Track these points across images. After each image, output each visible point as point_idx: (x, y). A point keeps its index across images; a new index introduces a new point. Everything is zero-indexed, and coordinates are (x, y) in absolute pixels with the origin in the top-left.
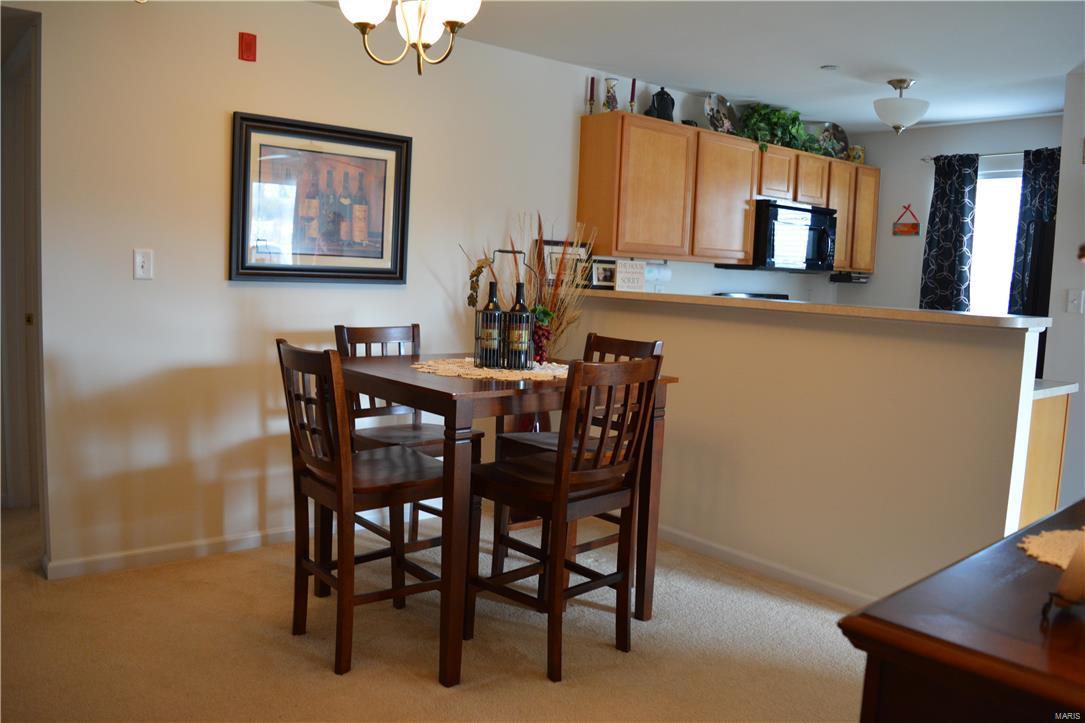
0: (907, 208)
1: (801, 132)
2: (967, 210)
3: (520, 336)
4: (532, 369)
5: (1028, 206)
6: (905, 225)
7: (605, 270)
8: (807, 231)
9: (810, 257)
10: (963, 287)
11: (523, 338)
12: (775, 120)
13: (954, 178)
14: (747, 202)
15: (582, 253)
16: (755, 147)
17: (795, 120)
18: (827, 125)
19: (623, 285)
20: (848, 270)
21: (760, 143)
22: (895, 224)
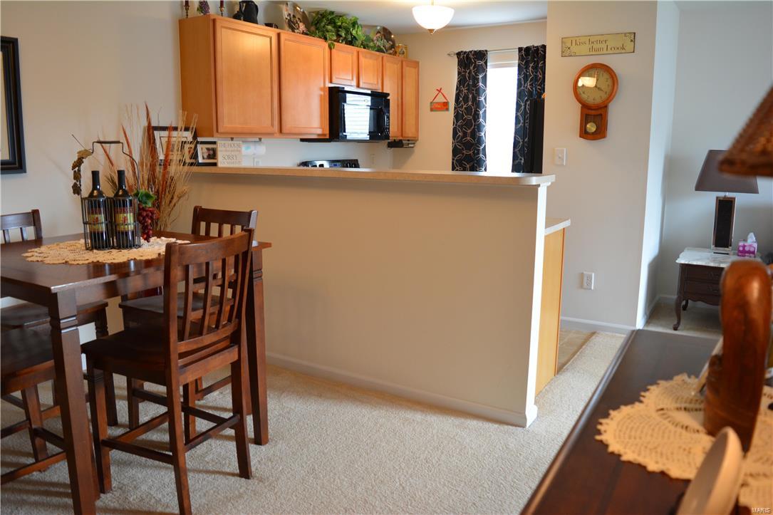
0: (439, 91)
1: (359, 33)
2: (481, 91)
3: (125, 219)
4: (140, 246)
5: (522, 88)
6: (438, 103)
7: (208, 149)
8: (369, 110)
9: (372, 130)
10: (481, 148)
11: (128, 220)
12: (339, 24)
13: (471, 68)
14: (321, 89)
15: (188, 136)
16: (326, 45)
17: (354, 24)
18: (379, 28)
19: (223, 162)
20: (401, 138)
21: (330, 42)
22: (431, 103)
